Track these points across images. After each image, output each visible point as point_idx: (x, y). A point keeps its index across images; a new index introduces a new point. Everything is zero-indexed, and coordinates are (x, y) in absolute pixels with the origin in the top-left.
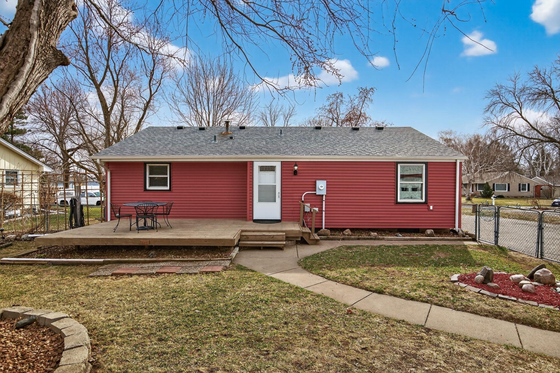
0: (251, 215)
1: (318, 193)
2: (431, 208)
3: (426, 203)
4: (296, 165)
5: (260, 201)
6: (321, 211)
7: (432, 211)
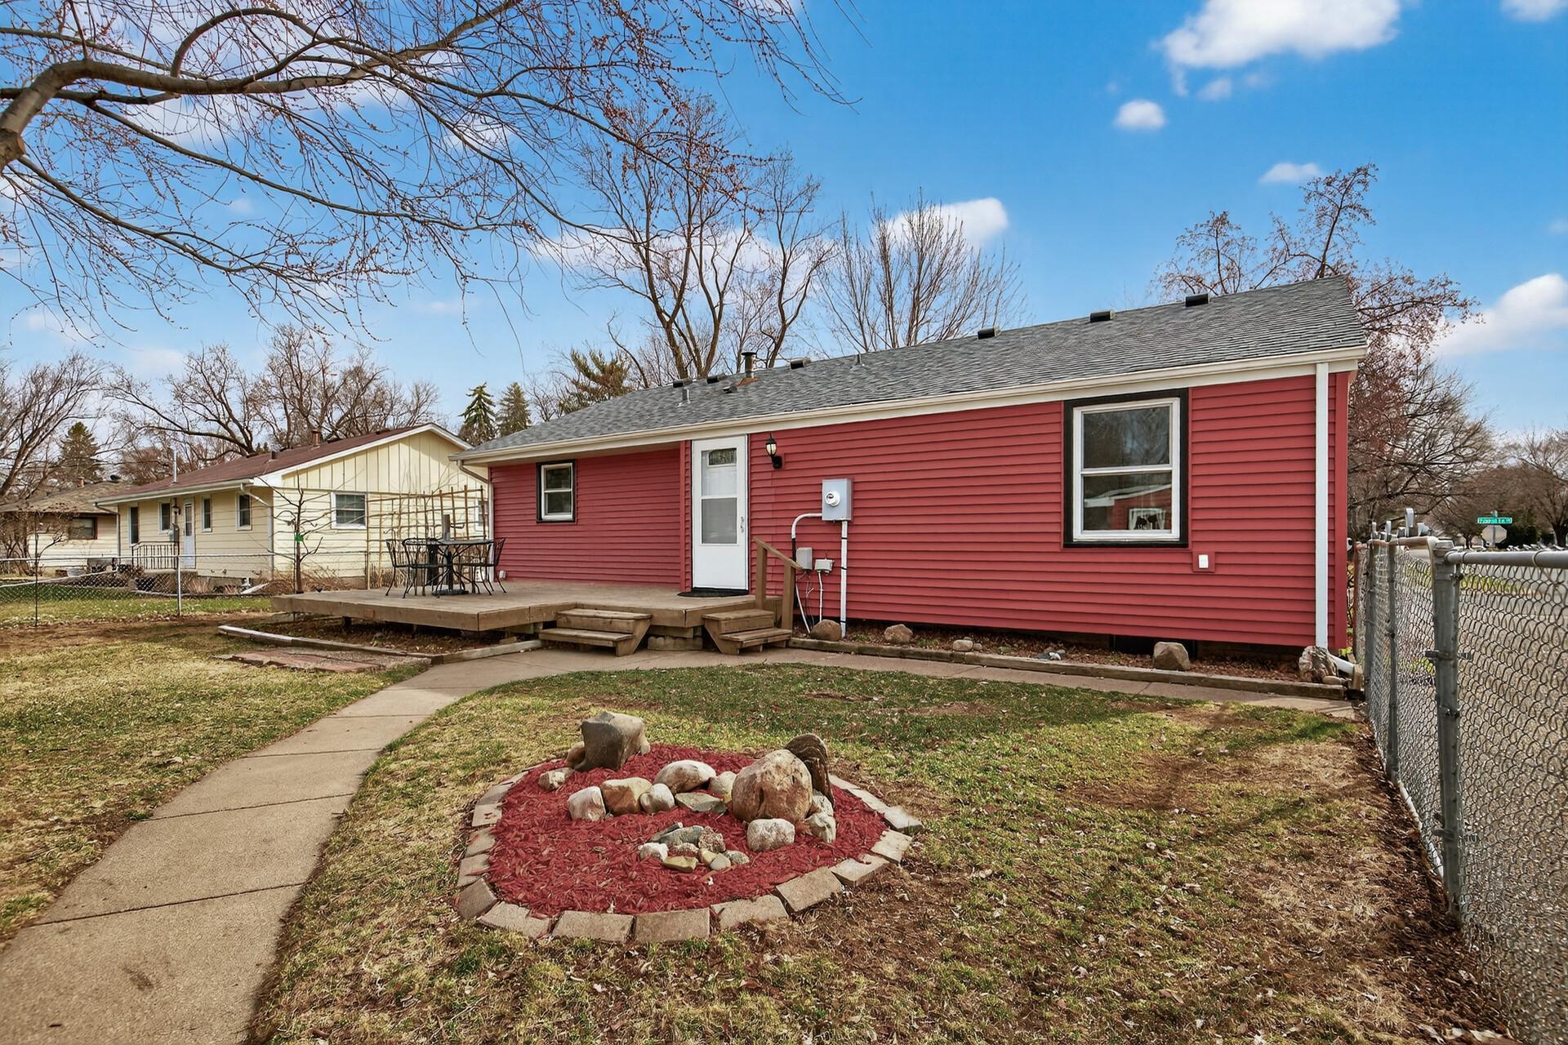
0: (688, 577)
1: (827, 516)
2: (1204, 562)
3: (1183, 544)
4: (772, 441)
5: (704, 541)
6: (836, 568)
7: (1205, 573)
